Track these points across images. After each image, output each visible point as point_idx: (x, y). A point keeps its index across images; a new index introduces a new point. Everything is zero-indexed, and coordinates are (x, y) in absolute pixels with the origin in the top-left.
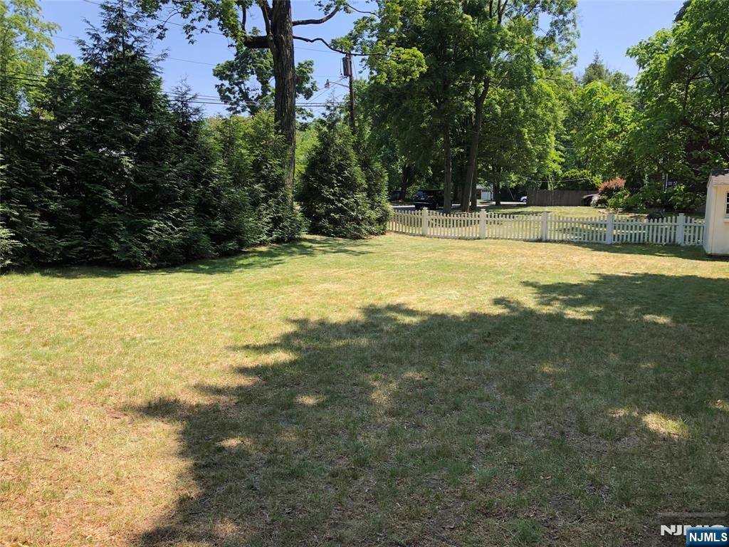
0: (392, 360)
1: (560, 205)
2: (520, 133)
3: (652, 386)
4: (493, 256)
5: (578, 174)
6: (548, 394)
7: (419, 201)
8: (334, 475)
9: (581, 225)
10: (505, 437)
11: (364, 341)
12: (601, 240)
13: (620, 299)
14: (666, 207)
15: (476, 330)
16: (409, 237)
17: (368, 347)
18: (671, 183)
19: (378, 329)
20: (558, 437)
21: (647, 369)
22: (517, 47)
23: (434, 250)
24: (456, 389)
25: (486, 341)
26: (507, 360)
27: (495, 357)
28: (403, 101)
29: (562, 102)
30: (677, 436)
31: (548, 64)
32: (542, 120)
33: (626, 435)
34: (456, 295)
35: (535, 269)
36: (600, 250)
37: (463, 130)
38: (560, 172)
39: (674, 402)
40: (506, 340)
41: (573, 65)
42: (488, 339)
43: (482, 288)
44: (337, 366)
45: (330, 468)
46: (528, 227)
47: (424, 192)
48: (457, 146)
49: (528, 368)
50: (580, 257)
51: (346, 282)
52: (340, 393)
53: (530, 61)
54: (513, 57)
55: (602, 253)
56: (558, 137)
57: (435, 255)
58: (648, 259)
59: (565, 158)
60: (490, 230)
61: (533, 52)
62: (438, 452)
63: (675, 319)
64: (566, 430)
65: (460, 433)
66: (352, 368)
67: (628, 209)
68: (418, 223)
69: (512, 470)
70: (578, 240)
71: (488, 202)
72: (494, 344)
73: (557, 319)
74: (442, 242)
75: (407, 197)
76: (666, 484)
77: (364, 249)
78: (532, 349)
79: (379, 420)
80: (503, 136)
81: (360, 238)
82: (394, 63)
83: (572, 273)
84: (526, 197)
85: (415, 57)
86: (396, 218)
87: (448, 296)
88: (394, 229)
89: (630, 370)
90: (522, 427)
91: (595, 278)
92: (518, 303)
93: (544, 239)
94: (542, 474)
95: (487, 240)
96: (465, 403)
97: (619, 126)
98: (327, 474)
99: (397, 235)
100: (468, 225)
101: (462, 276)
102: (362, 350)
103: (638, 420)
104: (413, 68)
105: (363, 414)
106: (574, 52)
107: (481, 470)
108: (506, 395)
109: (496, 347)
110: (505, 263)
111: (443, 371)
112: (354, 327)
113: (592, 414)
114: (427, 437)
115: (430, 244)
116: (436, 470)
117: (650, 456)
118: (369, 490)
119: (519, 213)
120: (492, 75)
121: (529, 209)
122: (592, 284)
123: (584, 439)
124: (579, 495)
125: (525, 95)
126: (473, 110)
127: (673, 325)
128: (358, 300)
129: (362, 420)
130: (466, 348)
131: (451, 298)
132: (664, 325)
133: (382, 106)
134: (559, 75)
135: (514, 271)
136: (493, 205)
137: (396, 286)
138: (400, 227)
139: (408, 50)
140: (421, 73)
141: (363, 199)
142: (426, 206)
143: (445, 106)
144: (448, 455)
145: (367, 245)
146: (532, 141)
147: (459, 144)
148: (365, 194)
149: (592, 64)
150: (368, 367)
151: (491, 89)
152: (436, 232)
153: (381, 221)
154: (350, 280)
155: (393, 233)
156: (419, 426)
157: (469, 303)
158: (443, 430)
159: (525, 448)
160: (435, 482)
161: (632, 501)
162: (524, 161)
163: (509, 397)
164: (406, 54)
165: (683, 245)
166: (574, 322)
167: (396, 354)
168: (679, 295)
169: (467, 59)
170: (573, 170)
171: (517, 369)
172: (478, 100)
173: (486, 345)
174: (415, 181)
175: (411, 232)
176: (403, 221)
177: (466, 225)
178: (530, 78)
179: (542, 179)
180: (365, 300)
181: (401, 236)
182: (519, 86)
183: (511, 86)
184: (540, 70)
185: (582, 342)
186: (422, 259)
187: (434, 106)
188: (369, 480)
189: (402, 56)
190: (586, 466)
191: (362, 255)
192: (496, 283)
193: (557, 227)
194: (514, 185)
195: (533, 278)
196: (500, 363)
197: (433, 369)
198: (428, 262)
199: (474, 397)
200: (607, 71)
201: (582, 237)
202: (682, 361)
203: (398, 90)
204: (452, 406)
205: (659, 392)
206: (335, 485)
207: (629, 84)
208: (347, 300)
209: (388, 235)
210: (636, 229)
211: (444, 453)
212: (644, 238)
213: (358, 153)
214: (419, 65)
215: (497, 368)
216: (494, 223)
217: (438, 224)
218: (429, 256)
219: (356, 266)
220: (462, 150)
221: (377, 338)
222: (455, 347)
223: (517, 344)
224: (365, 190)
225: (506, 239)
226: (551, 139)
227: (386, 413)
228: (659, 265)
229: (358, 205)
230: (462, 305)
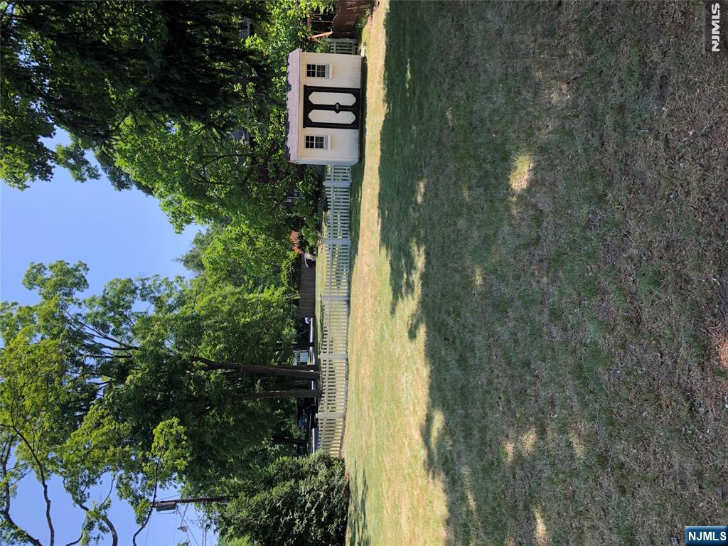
0: (483, 439)
1: (315, 287)
2: (244, 325)
3: (485, 190)
4: (365, 344)
5: (285, 272)
6: (503, 278)
7: (308, 424)
8: (624, 492)
9: (334, 266)
10: (552, 312)
11: (465, 471)
12: (347, 249)
13: (403, 226)
14: (317, 197)
15: (443, 353)
16: (346, 432)
17: (471, 466)
18: (296, 194)
19: (449, 456)
20: (545, 264)
21: (469, 196)
22: (162, 331)
23: (361, 404)
24: (507, 367)
25: (454, 342)
26: (471, 320)
27: (470, 332)
28: (206, 443)
29: (218, 288)
30: (531, 165)
31: (181, 302)
32: (234, 305)
33: (536, 205)
34: (407, 377)
35: (377, 303)
36: (357, 249)
37: (239, 381)
38: (284, 288)
39: (499, 170)
40: (451, 322)
41: (184, 280)
42: (451, 340)
43: (398, 351)
44: (495, 499)
45: (615, 496)
46: (336, 313)
47: (299, 419)
48: (255, 386)
49: (478, 299)
50: (364, 265)
51: (399, 498)
52: (525, 493)
53: (177, 318)
54: (171, 335)
55: (359, 246)
56: (250, 291)
57: (364, 401)
58: (365, 208)
59: (270, 285)
60: (339, 349)
61: (169, 315)
62: (579, 378)
63: (420, 179)
64: (537, 258)
65: (553, 358)
66: (496, 481)
67: (319, 228)
68: (331, 422)
69: (586, 302)
70: (348, 268)
71: (310, 355)
72: (455, 334)
73: (425, 278)
74: (351, 396)
75: (303, 438)
76: (579, 167)
77: (360, 481)
78: (458, 298)
79: (551, 446)
80: (247, 341)
81: (348, 485)
82: (168, 452)
83: (379, 270)
84: (306, 319)
85: (162, 431)
86: (326, 447)
87: (409, 385)
88: (339, 449)
89: (471, 209)
90: (540, 299)
91: (384, 251)
92: (413, 315)
93: (347, 299)
94: (586, 275)
95: (349, 352)
96: (521, 356)
97: (244, 238)
98: (622, 498)
99: (345, 445)
100: (334, 371)
101: (386, 372)
102: (474, 472)
103: (520, 197)
104: (174, 433)
105: (546, 464)
106: (172, 279)
107: (591, 332)
108: (508, 317)
109: (458, 332)
110: (372, 332)
111: (490, 382)
112: (449, 483)
113: (518, 237)
114: (564, 392)
115: (354, 410)
116: (598, 379)
117: (553, 184)
118: (634, 448)
119: (322, 324)
120: (187, 353)
121: (318, 314)
122: (389, 252)
123: (545, 241)
124: (602, 238)
125: (209, 322)
126: (220, 371)
127: (425, 180)
128: (418, 482)
129: (553, 465)
130: (462, 362)
131: (410, 381)
132: (426, 187)
133: (210, 466)
134: (192, 291)
135: (379, 323)
136: (314, 350)
137: (400, 441)
138: (336, 443)
139: (155, 438)
140: (179, 424)
141: (306, 485)
142: (313, 415)
143: (214, 400)
144: (580, 367)
145: (356, 478)
146: (253, 315)
147: (253, 385)
148: (301, 482)
149: (184, 264)
150: (493, 464)
151: (201, 355)
152: (341, 404)
153: (329, 465)
154: (396, 494)
155: (342, 451)
156: (552, 402)
157: (415, 363)
158: (553, 376)
159: (562, 294)
160: (612, 378)
161: (601, 192)
162: (272, 321)
163: (510, 314)
164: (159, 441)
165: (351, 181)
166: (428, 263)
167: (477, 435)
168: (397, 178)
169: (170, 378)
170: (282, 276)
171: (480, 310)
172: (211, 366)
173: (458, 342)
174: (287, 430)
175: (341, 431)
176: (330, 439)
177: (333, 373)
178: (193, 318)
179: (290, 304)
180: (418, 474)
181: (345, 441)
182: (200, 327)
183: (199, 335)
184: (186, 309)
185: (447, 254)
186: (369, 416)
187: (213, 412)
188: (622, 450)
189: (161, 445)
190: (571, 236)
191: (367, 483)
192: (393, 338)
193: (336, 287)
194: (294, 330)
195: (386, 304)
196: (474, 326)
197: (488, 392)
198: (373, 409)
199: (514, 348)
200: (191, 251)
201: (345, 265)
202: (459, 169)
203: (194, 449)
204: (526, 368)
205: (490, 184)
206: (635, 488)
207: (204, 233)
208: (418, 495)
209: (345, 455)
210: (337, 220)
211: (579, 372)
212: (344, 213)
213: (257, 491)
214: (171, 426)
215: (480, 329)
216: (332, 345)
217: (332, 402)
218: (366, 409)
219: (380, 489)
220: (259, 382)
221: (459, 457)
222: (463, 372)
223: (454, 312)
224: (297, 482)
225: (347, 334)
226: (253, 297)
227: (543, 439)
228: (369, 197)
229: (313, 490)
230: (417, 369)
